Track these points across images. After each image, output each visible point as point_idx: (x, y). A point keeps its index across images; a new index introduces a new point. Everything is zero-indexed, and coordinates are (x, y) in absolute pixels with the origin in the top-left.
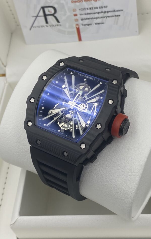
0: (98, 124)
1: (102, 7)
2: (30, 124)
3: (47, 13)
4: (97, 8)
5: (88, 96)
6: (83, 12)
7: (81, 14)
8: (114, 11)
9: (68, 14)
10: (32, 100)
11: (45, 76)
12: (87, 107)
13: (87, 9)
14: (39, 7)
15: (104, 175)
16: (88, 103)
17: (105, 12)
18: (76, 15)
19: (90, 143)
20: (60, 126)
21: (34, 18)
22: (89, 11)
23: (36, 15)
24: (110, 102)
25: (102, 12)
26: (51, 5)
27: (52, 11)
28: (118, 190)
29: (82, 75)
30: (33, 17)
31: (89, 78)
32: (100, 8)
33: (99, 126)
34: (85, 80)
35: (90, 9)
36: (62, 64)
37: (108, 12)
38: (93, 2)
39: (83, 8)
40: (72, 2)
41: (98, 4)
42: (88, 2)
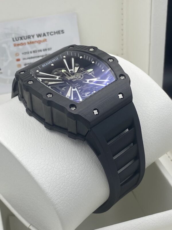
1: (46, 50)
4: (41, 51)
6: (27, 56)
7: (24, 59)
9: (10, 59)
13: (31, 52)
18: (18, 60)
22: (32, 55)
32: (44, 50)
35: (34, 52)
38: (36, 44)
39: (26, 51)
40: (15, 45)
41: (42, 46)
42: (32, 45)
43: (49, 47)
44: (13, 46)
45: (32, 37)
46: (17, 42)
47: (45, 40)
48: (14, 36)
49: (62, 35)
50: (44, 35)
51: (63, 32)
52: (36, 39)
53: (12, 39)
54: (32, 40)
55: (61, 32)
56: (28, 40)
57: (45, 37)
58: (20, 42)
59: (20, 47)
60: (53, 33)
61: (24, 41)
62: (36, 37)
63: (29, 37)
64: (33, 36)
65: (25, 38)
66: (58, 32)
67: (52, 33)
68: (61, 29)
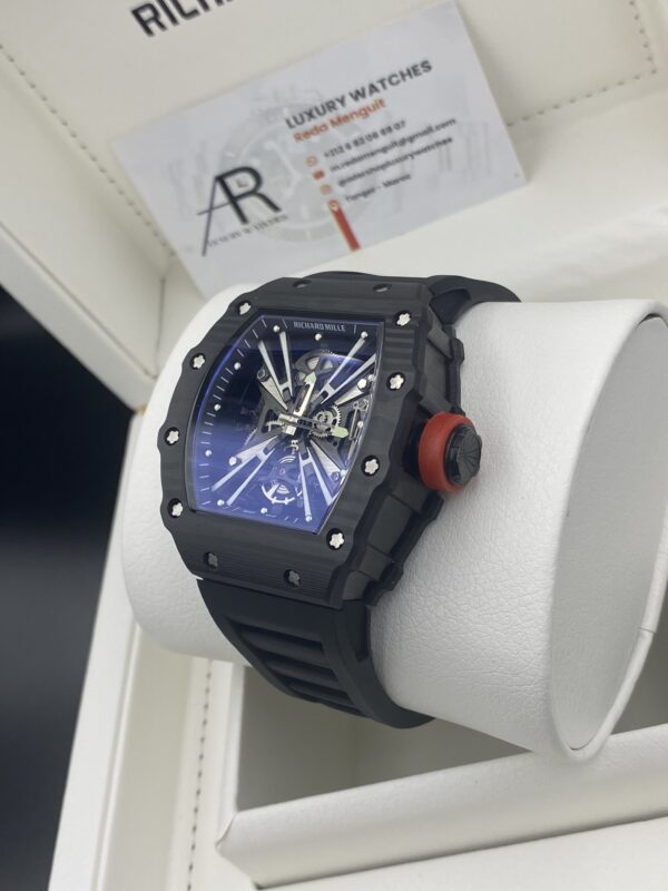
0: (370, 458)
1: (389, 129)
2: (178, 510)
3: (236, 191)
4: (375, 135)
5: (334, 385)
6: (339, 159)
7: (335, 168)
8: (429, 130)
9: (297, 176)
10: (173, 437)
11: (197, 356)
12: (338, 418)
13: (348, 146)
14: (209, 181)
16: (339, 406)
17: (403, 142)
18: (319, 175)
20: (269, 495)
21: (205, 216)
22: (354, 152)
23: (206, 206)
24: (397, 382)
25: (394, 144)
26: (240, 163)
27: (250, 182)
29: (307, 326)
30: (201, 213)
31: (328, 327)
32: (383, 132)
33: (371, 467)
34: (318, 337)
35: (356, 143)
36: (245, 308)
37: (411, 139)
38: (357, 121)
39: (335, 146)
40: (298, 137)
41: (375, 122)
42: (345, 126)
43: (396, 119)
44: (293, 140)
45: (338, 105)
46: (300, 129)
47: (380, 103)
48: (287, 113)
49: (425, 76)
50: (373, 88)
51: (426, 66)
52: (352, 105)
53: (284, 124)
54: (342, 111)
55: (421, 69)
56: (331, 115)
57: (376, 96)
58: (309, 125)
59: (315, 139)
60: (400, 77)
61: (319, 121)
62: (349, 100)
63: (330, 106)
64: (342, 101)
65: (321, 110)
66: (413, 71)
67: (394, 80)
68: (418, 60)
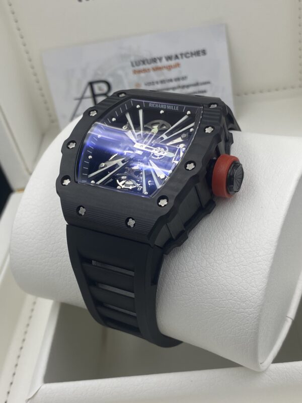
0: (190, 163)
1: (179, 79)
2: (67, 182)
3: (97, 91)
4: (171, 80)
5: (167, 135)
8: (197, 84)
10: (72, 146)
11: (93, 111)
13: (157, 83)
14: (85, 83)
15: (202, 270)
16: (168, 146)
17: (183, 87)
19: (176, 194)
20: (120, 184)
22: (159, 86)
23: (79, 96)
24: (209, 130)
25: (179, 87)
26: (103, 78)
27: (105, 88)
28: (231, 294)
29: (157, 106)
30: (76, 99)
31: (169, 107)
32: (176, 80)
33: (190, 167)
34: (162, 112)
35: (162, 82)
36: (122, 95)
37: (188, 86)
38: (165, 71)
39: (151, 81)
40: (135, 72)
41: (173, 74)
42: (159, 72)
43: (184, 74)
44: (132, 73)
45: (158, 61)
46: (137, 68)
47: (178, 65)
48: (133, 59)
49: (202, 57)
50: (177, 57)
51: (204, 52)
52: (165, 63)
53: (130, 64)
54: (159, 64)
55: (201, 53)
56: (153, 65)
57: (177, 61)
58: (142, 67)
59: (143, 75)
60: (190, 55)
61: (147, 66)
62: (164, 60)
63: (154, 60)
64: (160, 59)
65: (149, 62)
66: (197, 53)
67: (188, 55)
68: (200, 48)
